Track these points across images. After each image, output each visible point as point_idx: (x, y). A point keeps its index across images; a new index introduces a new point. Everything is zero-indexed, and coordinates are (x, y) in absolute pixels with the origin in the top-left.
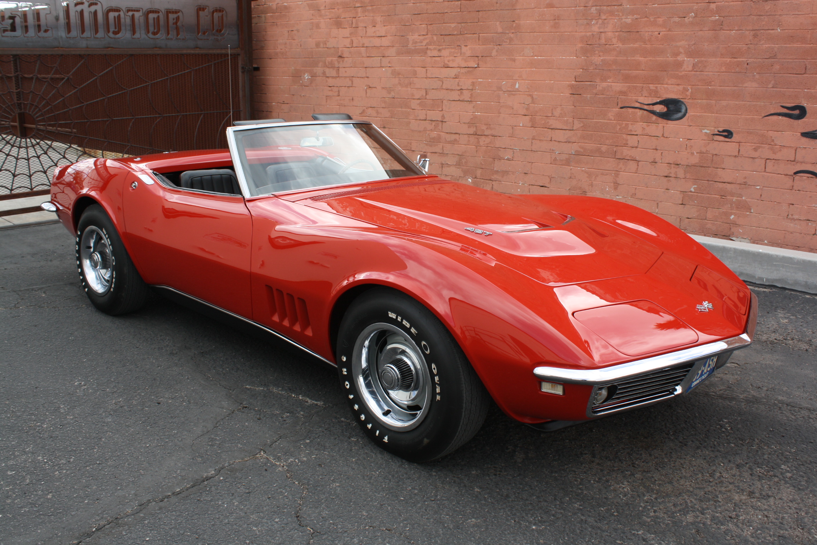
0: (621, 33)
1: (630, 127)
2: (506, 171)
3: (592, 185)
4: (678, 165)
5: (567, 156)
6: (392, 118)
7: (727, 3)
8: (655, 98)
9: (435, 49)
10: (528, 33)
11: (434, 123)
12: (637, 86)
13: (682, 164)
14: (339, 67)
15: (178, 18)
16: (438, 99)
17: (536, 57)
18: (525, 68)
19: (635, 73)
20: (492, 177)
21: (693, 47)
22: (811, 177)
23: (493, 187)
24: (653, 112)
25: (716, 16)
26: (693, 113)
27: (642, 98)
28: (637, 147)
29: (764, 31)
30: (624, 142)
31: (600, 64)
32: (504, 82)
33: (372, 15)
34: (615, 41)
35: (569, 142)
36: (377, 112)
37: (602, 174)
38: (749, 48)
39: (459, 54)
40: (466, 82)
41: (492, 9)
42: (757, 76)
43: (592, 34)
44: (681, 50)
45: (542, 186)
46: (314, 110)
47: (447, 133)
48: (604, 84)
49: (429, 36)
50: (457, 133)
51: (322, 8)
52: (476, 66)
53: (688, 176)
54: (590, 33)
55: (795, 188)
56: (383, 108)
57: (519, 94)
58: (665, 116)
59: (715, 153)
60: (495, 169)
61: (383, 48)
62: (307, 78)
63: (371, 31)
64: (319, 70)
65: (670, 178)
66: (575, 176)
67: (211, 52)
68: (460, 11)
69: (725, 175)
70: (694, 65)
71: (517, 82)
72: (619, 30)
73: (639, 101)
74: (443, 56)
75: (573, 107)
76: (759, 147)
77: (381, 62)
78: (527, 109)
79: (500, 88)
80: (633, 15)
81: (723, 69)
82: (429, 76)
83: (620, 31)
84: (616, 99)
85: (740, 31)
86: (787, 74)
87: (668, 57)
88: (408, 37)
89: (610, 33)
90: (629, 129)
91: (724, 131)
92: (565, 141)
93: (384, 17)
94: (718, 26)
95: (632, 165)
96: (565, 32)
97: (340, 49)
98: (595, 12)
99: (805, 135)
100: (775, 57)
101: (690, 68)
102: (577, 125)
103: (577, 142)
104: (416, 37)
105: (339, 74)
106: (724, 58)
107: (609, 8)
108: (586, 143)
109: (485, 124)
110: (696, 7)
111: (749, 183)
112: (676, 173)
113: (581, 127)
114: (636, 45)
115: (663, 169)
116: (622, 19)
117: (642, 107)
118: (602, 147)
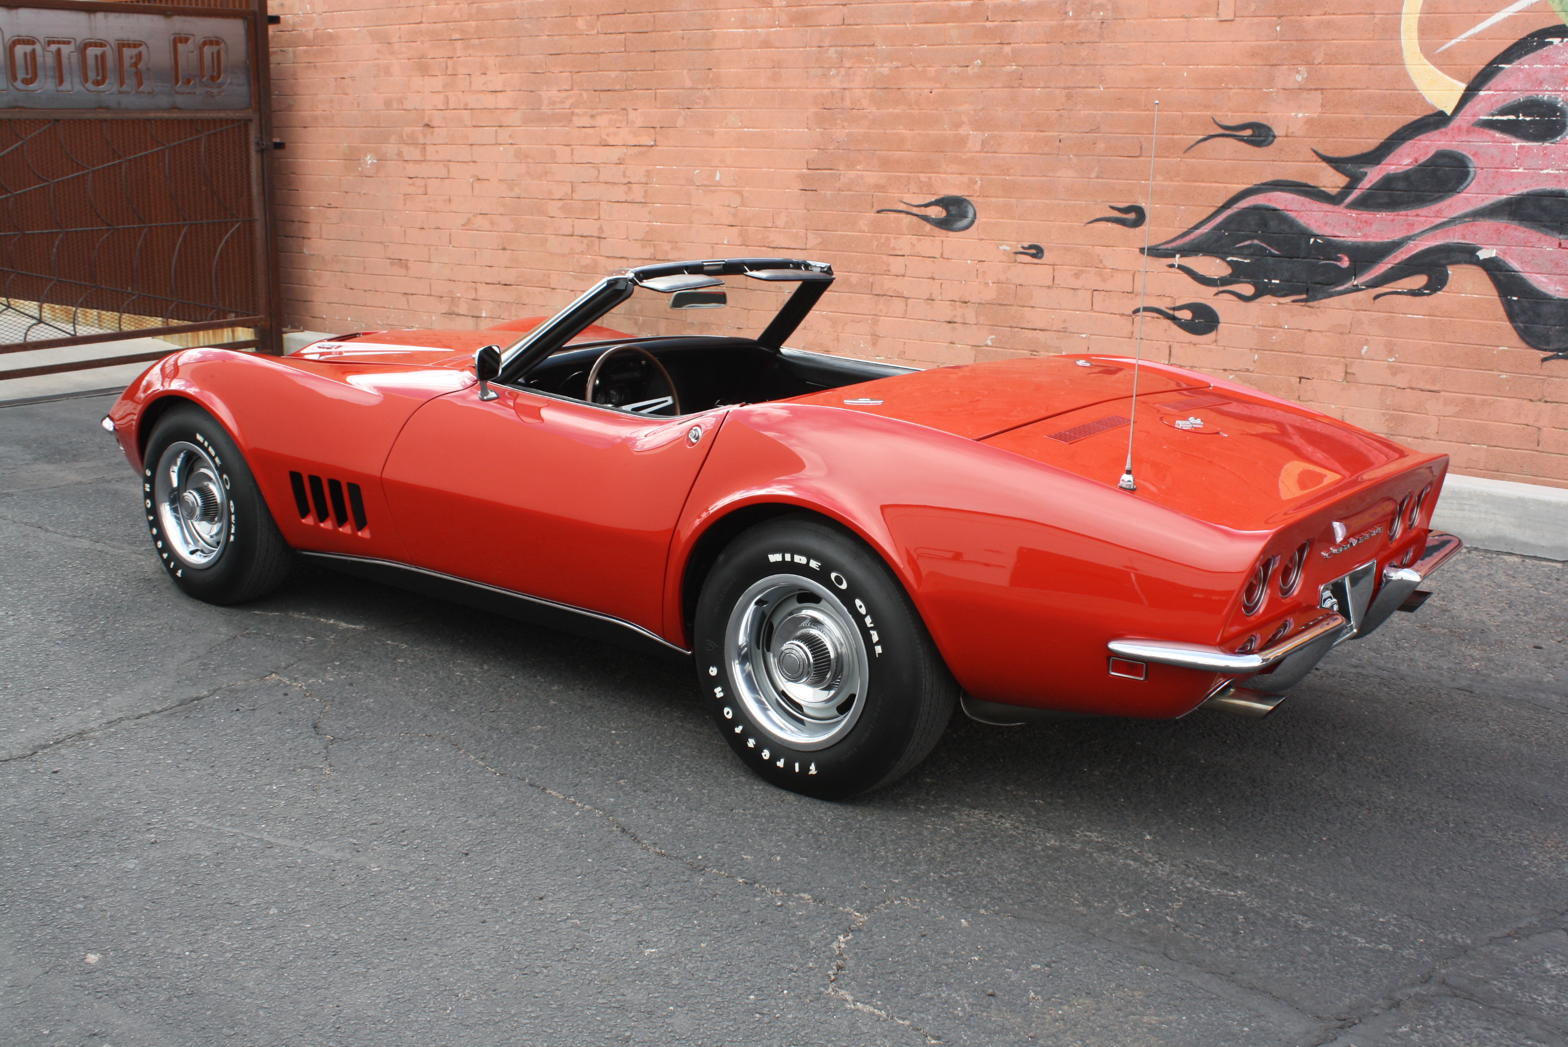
0: (875, 90)
1: (893, 243)
2: (706, 324)
3: (838, 340)
4: (965, 302)
6: (516, 232)
7: (1027, 45)
8: (928, 196)
9: (585, 114)
10: (733, 88)
11: (586, 241)
12: (901, 176)
13: (971, 301)
14: (425, 144)
15: (139, 56)
16: (592, 200)
17: (745, 129)
18: (730, 147)
19: (897, 155)
21: (981, 114)
22: (1157, 318)
24: (925, 218)
25: (1012, 66)
26: (985, 220)
27: (909, 195)
28: (903, 276)
29: (1082, 90)
30: (885, 268)
31: (844, 141)
32: (697, 171)
33: (479, 54)
34: (865, 103)
36: (492, 223)
37: (853, 321)
38: (1060, 116)
39: (624, 124)
40: (636, 171)
41: (676, 48)
42: (1075, 160)
43: (832, 92)
44: (964, 118)
46: (384, 220)
47: (608, 257)
48: (852, 174)
49: (576, 92)
50: (623, 258)
51: (395, 40)
52: (652, 143)
53: (982, 320)
54: (829, 90)
55: (1136, 335)
56: (501, 215)
57: (722, 191)
58: (945, 224)
59: (1019, 283)
60: (688, 320)
61: (499, 111)
62: (370, 162)
63: (478, 81)
64: (390, 149)
65: (955, 325)
66: (811, 325)
67: (199, 115)
68: (625, 51)
69: (1036, 318)
70: (984, 143)
71: (716, 171)
72: (871, 86)
73: (904, 201)
74: (599, 127)
75: (806, 211)
76: (1082, 272)
77: (496, 136)
78: (735, 215)
79: (690, 181)
80: (892, 62)
81: (1026, 149)
82: (577, 160)
83: (873, 88)
84: (870, 197)
85: (1048, 89)
86: (1116, 156)
87: (945, 130)
88: (540, 93)
89: (857, 90)
90: (892, 245)
91: (1031, 247)
93: (501, 58)
94: (1016, 81)
95: (898, 305)
96: (790, 88)
97: (427, 112)
98: (834, 56)
99: (1146, 251)
100: (1096, 130)
101: (978, 148)
102: (812, 240)
104: (553, 93)
105: (425, 156)
106: (1025, 131)
107: (855, 50)
109: (668, 242)
110: (983, 50)
111: (1069, 330)
112: (963, 316)
113: (819, 244)
114: (898, 110)
115: (944, 310)
116: (875, 68)
117: (910, 211)
118: (851, 276)
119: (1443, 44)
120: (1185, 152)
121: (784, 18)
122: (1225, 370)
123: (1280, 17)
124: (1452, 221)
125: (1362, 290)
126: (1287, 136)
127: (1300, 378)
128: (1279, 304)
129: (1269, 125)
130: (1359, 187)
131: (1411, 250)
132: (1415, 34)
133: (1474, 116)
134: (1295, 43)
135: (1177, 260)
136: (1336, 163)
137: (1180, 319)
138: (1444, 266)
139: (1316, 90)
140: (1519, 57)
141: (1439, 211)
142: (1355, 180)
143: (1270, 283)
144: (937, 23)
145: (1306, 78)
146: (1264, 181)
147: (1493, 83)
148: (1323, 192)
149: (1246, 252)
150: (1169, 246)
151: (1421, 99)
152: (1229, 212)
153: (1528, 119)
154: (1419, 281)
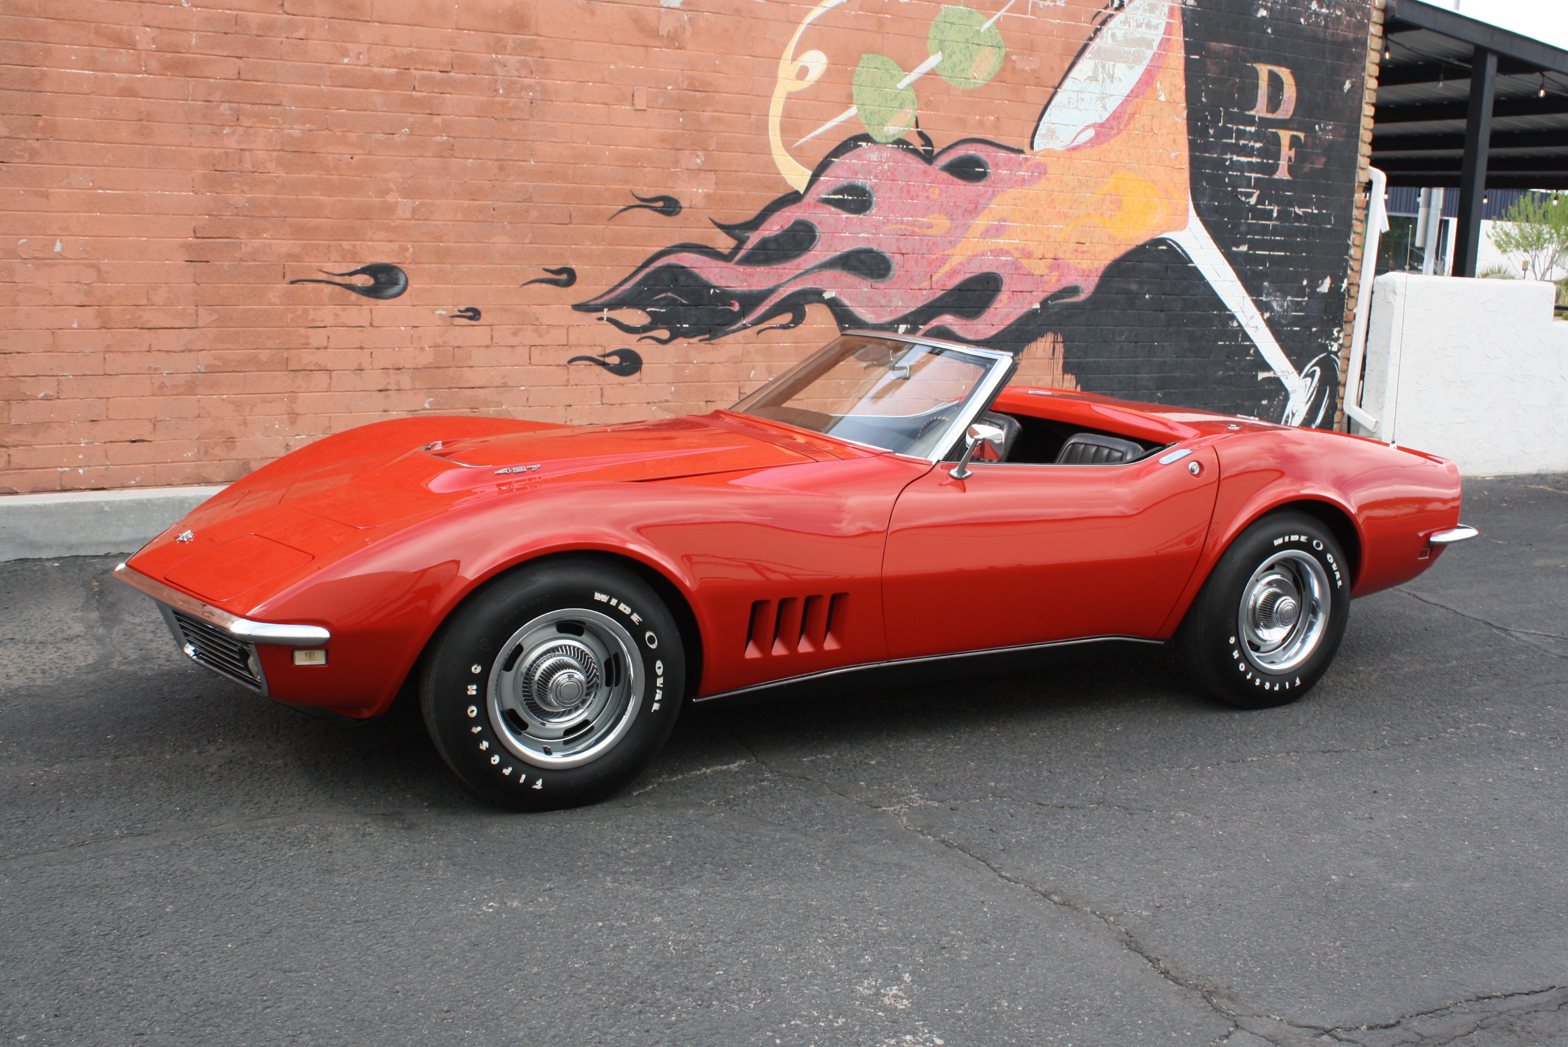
0: (283, 153)
1: (312, 315)
2: (43, 424)
3: (245, 424)
4: (399, 369)
5: (188, 377)
7: (458, 118)
8: (353, 264)
10: (78, 141)
12: (319, 244)
13: (406, 367)
17: (99, 191)
18: (76, 212)
19: (314, 222)
20: (7, 440)
21: (410, 182)
22: (590, 365)
23: (12, 459)
24: (351, 287)
25: (442, 136)
26: (418, 286)
27: (330, 264)
28: (326, 348)
29: (514, 163)
30: (303, 341)
31: (245, 206)
32: (24, 240)
34: (271, 166)
35: (190, 351)
37: (265, 401)
38: (494, 186)
42: (509, 227)
43: (226, 152)
44: (392, 186)
45: (134, 442)
48: (256, 242)
53: (418, 384)
54: (221, 150)
55: (572, 382)
57: (65, 264)
58: (373, 292)
59: (456, 345)
60: (13, 422)
65: (389, 392)
66: (208, 412)
69: (475, 376)
70: (414, 211)
71: (56, 239)
72: (278, 148)
73: (324, 270)
75: (195, 285)
76: (519, 330)
78: (88, 294)
79: (12, 253)
80: (304, 124)
81: (460, 216)
83: (282, 150)
84: (281, 267)
85: (480, 161)
86: (548, 223)
87: (370, 197)
89: (260, 152)
90: (310, 317)
91: (468, 310)
92: (182, 349)
94: (447, 151)
95: (321, 379)
96: (166, 145)
99: (577, 307)
100: (529, 199)
101: (408, 215)
102: (205, 317)
103: (206, 348)
106: (459, 199)
107: (256, 108)
108: (227, 349)
110: (410, 119)
111: (509, 385)
112: (398, 383)
113: (215, 321)
114: (313, 175)
115: (376, 379)
116: (283, 129)
117: (332, 280)
118: (260, 353)
119: (797, 141)
120: (610, 219)
121: (154, 65)
122: (648, 403)
123: (682, 111)
124: (807, 272)
125: (749, 327)
126: (691, 208)
127: (707, 402)
128: (689, 343)
129: (677, 198)
130: (745, 247)
131: (781, 294)
132: (778, 133)
133: (817, 195)
134: (694, 133)
135: (606, 313)
136: (728, 229)
137: (609, 364)
138: (803, 306)
139: (711, 171)
140: (843, 154)
141: (798, 265)
142: (741, 242)
143: (682, 327)
144: (356, 88)
145: (704, 162)
146: (674, 244)
147: (828, 171)
148: (719, 253)
149: (662, 303)
150: (598, 302)
151: (783, 181)
152: (647, 271)
153: (850, 198)
154: (787, 318)
